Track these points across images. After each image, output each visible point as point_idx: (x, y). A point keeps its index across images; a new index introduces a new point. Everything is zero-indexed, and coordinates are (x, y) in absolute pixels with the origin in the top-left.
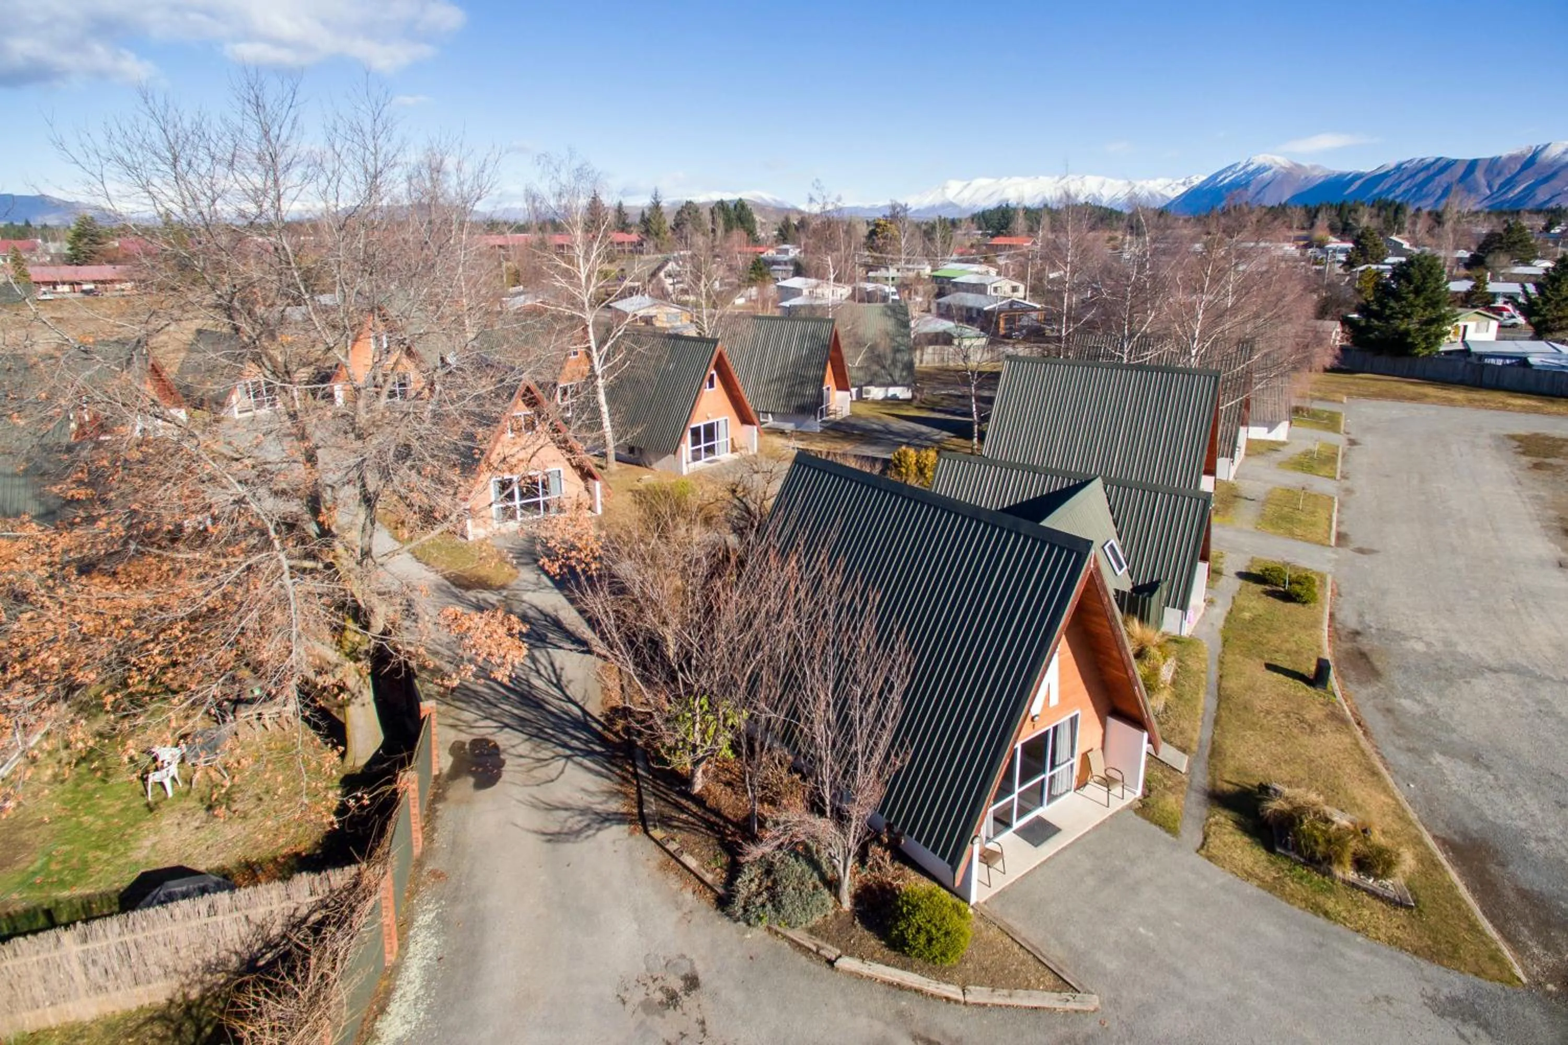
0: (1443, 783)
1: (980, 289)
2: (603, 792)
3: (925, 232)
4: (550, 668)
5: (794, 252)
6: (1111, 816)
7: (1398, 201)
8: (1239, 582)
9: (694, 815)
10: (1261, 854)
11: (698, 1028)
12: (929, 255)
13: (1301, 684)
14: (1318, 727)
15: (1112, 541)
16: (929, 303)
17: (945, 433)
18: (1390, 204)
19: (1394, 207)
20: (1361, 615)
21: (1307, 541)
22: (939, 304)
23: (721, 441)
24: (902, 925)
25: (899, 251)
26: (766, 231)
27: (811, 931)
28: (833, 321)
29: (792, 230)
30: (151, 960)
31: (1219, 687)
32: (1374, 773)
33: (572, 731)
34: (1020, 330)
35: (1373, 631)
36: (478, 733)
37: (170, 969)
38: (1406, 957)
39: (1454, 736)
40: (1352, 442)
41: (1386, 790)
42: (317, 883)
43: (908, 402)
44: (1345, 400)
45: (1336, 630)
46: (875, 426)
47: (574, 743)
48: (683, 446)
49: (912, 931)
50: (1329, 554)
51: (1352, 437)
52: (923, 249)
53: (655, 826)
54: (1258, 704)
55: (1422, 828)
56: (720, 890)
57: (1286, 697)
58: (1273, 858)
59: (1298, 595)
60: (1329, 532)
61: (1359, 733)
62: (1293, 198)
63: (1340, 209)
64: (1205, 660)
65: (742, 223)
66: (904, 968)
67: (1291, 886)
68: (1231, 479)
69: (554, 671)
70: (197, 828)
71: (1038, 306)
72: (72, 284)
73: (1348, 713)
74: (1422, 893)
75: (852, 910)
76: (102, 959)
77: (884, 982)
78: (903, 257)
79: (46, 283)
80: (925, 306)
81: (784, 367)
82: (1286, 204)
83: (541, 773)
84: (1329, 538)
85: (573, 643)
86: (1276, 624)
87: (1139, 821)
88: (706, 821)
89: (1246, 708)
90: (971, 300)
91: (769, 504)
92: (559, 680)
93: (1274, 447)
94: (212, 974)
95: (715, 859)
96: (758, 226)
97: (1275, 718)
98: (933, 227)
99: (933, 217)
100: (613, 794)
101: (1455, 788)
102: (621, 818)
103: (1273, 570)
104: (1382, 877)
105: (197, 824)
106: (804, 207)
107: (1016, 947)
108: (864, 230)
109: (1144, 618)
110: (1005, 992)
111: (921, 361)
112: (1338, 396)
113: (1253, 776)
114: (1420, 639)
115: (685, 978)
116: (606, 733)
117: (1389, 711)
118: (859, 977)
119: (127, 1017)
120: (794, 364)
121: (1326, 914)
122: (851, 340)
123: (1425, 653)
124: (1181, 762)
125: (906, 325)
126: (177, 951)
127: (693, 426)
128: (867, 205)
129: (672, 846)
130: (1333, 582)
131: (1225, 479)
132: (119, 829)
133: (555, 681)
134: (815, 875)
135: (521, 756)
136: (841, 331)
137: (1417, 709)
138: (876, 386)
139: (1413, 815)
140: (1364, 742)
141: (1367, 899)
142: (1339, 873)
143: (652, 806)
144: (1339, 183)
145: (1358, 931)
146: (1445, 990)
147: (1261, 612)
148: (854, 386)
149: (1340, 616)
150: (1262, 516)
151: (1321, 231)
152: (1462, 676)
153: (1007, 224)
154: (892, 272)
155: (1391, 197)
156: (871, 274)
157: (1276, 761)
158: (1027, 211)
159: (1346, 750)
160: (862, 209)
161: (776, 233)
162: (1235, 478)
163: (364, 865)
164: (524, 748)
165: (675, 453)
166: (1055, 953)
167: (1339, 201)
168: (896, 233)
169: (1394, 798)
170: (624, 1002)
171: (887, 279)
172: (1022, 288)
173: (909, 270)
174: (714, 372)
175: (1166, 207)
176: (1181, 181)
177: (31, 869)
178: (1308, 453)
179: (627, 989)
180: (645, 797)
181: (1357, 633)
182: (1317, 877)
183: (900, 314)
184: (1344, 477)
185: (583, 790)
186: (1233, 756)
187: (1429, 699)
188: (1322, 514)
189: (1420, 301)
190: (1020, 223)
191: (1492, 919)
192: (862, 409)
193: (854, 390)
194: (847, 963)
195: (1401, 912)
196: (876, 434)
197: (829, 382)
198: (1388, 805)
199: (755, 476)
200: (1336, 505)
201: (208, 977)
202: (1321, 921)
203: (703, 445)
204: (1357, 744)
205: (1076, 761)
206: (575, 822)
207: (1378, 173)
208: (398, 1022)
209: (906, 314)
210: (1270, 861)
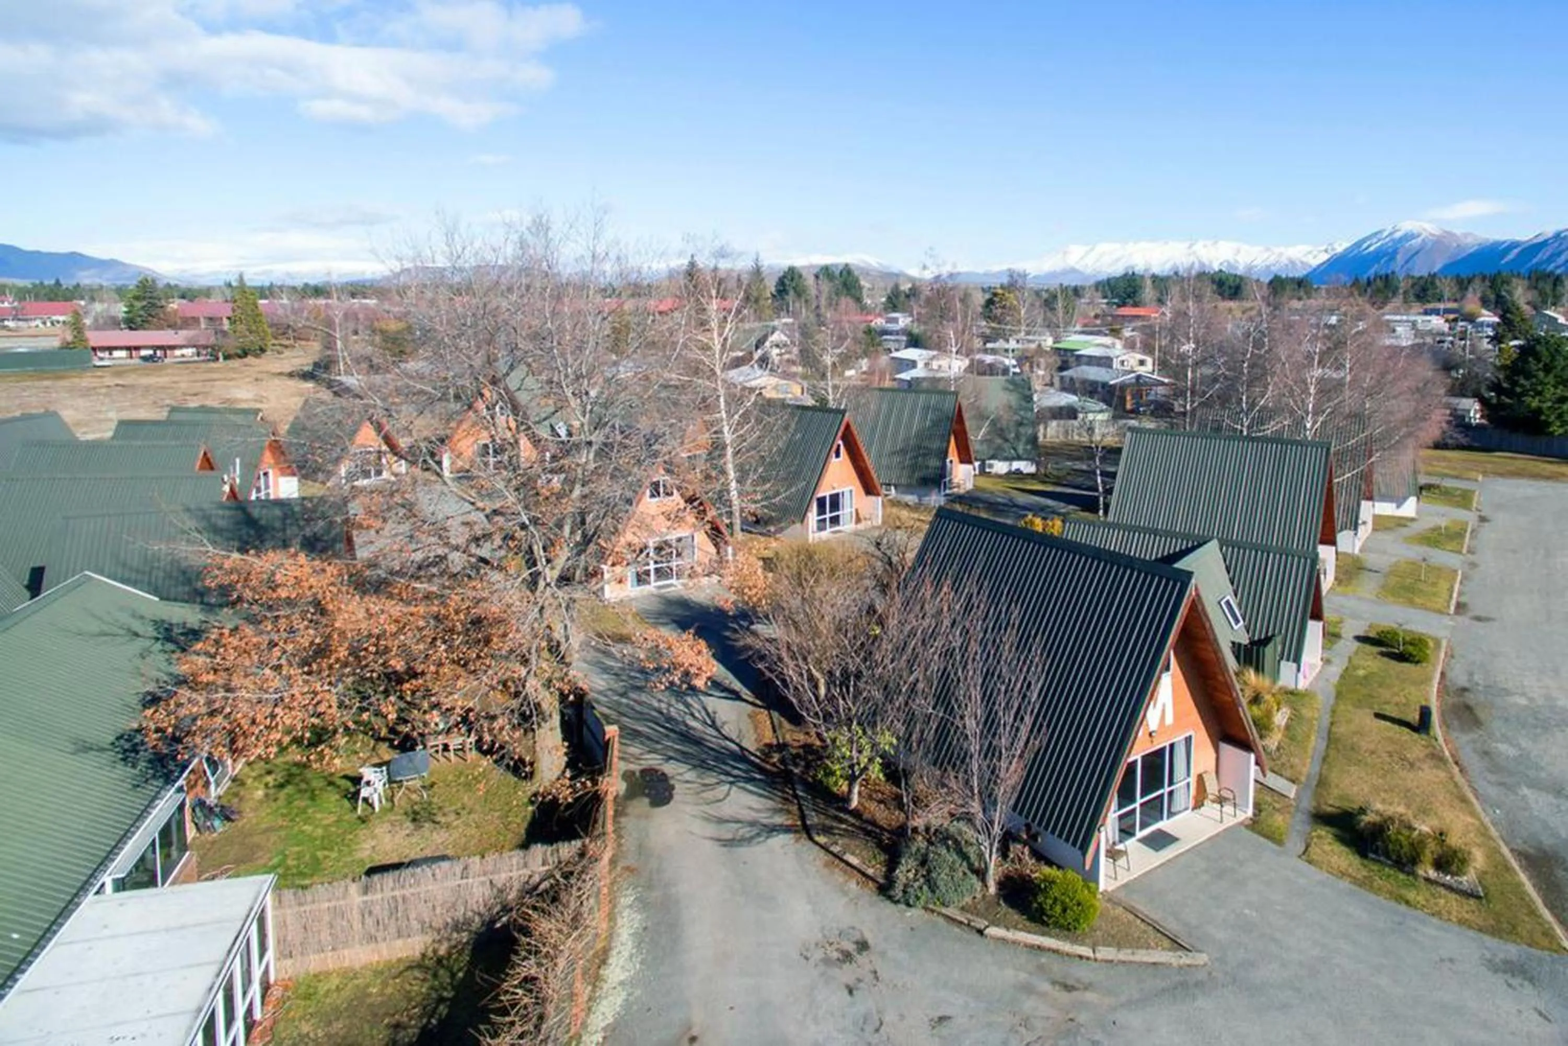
0: (1525, 809)
1: (1105, 362)
2: (769, 810)
3: (1046, 301)
4: (703, 713)
5: (903, 321)
6: (1225, 830)
7: (1558, 271)
8: (1357, 644)
9: (853, 825)
10: (1356, 860)
11: (872, 976)
12: (1051, 326)
13: (1406, 730)
14: (1418, 764)
15: (1228, 597)
16: (1052, 376)
17: (1071, 507)
18: (1549, 275)
19: (1552, 279)
20: (1471, 674)
21: (1426, 609)
22: (1062, 378)
23: (846, 512)
24: (1040, 899)
25: (1019, 322)
26: (875, 299)
27: (963, 909)
28: (956, 393)
29: (902, 298)
30: (413, 916)
31: (1330, 732)
32: (1464, 800)
33: (732, 763)
34: (1148, 405)
35: (1480, 688)
36: (645, 764)
37: (427, 925)
38: (1471, 933)
39: (1543, 775)
40: (1483, 519)
41: (1473, 814)
42: (549, 853)
43: (1032, 476)
44: (1480, 478)
45: (1445, 686)
46: (1000, 500)
47: (736, 772)
48: (809, 514)
49: (1050, 901)
50: (1447, 621)
51: (1483, 514)
52: (1044, 320)
53: (818, 834)
54: (1364, 745)
55: (1501, 843)
56: (881, 881)
57: (1391, 740)
58: (1366, 862)
59: (1411, 655)
60: (1449, 602)
61: (1456, 770)
62: (1446, 267)
63: (1493, 281)
64: (1318, 710)
65: (848, 289)
66: (1043, 934)
67: (1378, 882)
68: (1357, 551)
69: (708, 714)
70: (408, 835)
71: (1166, 381)
72: (128, 348)
73: (1447, 753)
74: (1492, 888)
75: (997, 894)
76: (377, 910)
77: (1026, 945)
78: (1023, 328)
79: (103, 349)
80: (1048, 380)
81: (907, 439)
82: (1435, 275)
83: (709, 795)
84: (1449, 606)
85: (722, 691)
86: (1388, 681)
87: (1248, 833)
88: (863, 829)
89: (1353, 749)
90: (1094, 373)
91: (910, 556)
92: (713, 722)
93: (1402, 522)
94: (458, 932)
95: (875, 857)
96: (865, 292)
97: (1379, 757)
98: (1055, 297)
99: (1054, 285)
100: (776, 811)
101: (1536, 813)
102: (787, 829)
103: (1388, 632)
104: (1457, 875)
105: (407, 832)
106: (914, 272)
107: (1139, 921)
108: (979, 299)
109: (1259, 669)
110: (1129, 951)
111: (1045, 436)
112: (1473, 474)
113: (1353, 802)
114: (1523, 694)
115: (857, 943)
116: (763, 764)
117: (1486, 753)
118: (1003, 940)
119: (389, 966)
120: (917, 436)
121: (1407, 902)
122: (973, 413)
123: (1526, 706)
124: (1291, 791)
125: (1029, 399)
126: (434, 907)
127: (820, 495)
128: (981, 271)
129: (836, 849)
130: (1448, 646)
131: (1350, 551)
132: (338, 836)
133: (709, 722)
134: (965, 864)
135: (687, 782)
136: (965, 403)
137: (1512, 752)
138: (1000, 460)
139: (1493, 832)
140: (1458, 778)
141: (1443, 891)
142: (1421, 872)
143: (813, 819)
144: (1494, 251)
145: (1433, 915)
146: (1501, 956)
147: (1375, 670)
148: (976, 460)
149: (1450, 675)
150: (1383, 587)
151: (1472, 304)
152: (1557, 725)
153: (1134, 292)
154: (1012, 344)
155: (1551, 267)
156: (989, 345)
157: (1376, 790)
158: (1155, 278)
159: (1441, 782)
160: (978, 274)
161: (884, 300)
162: (1361, 551)
163: (587, 841)
164: (691, 775)
165: (802, 521)
166: (1172, 926)
167: (1494, 272)
168: (1015, 303)
169: (1479, 819)
170: (807, 958)
171: (1006, 350)
172: (1149, 360)
173: (1030, 341)
174: (840, 442)
175: (1307, 276)
176: (1323, 248)
177: (270, 864)
178: (1437, 529)
179: (807, 950)
180: (807, 812)
181: (1465, 690)
182: (1402, 876)
183: (1022, 389)
184: (1469, 552)
185: (750, 808)
186: (1337, 786)
187: (1524, 745)
188: (1444, 585)
189: (1551, 379)
190: (1148, 293)
191: (1551, 907)
192: (984, 483)
193: (977, 464)
194: (993, 931)
195: (1472, 901)
196: (1001, 507)
197: (953, 455)
198: (1473, 824)
199: (898, 532)
200: (1459, 578)
201: (455, 935)
202: (1403, 908)
203: (828, 515)
204: (1452, 778)
205: (1192, 780)
206: (745, 831)
207: (1535, 241)
208: (618, 970)
209: (1030, 389)
210: (1362, 864)
